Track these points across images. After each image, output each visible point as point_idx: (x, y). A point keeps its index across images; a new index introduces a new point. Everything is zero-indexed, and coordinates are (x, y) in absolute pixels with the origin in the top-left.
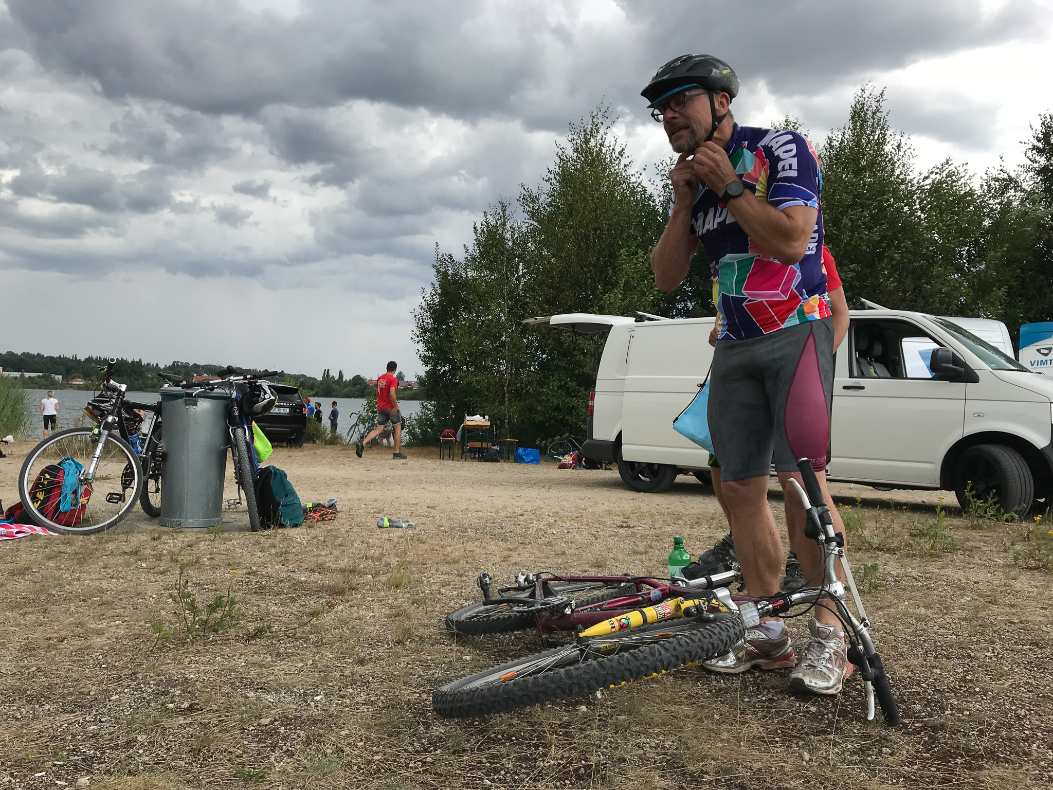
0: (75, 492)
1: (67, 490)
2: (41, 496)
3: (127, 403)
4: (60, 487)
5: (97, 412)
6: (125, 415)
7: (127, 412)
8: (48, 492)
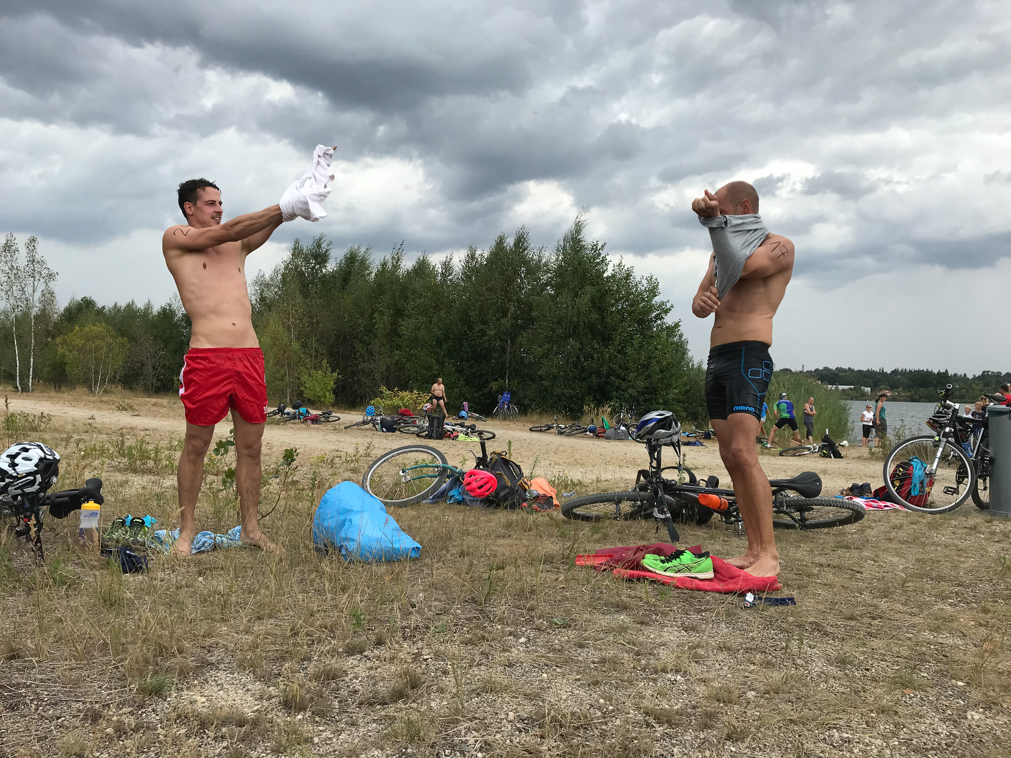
0: (922, 483)
1: (916, 481)
2: (897, 484)
3: (961, 418)
4: (910, 478)
5: (936, 425)
6: (959, 427)
7: (960, 425)
8: (901, 480)
